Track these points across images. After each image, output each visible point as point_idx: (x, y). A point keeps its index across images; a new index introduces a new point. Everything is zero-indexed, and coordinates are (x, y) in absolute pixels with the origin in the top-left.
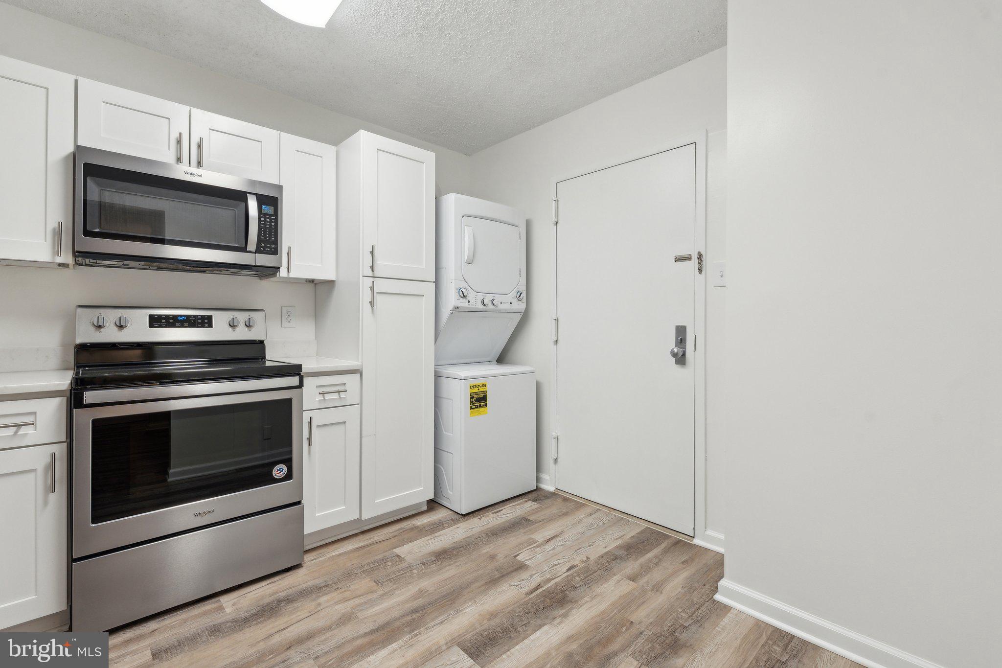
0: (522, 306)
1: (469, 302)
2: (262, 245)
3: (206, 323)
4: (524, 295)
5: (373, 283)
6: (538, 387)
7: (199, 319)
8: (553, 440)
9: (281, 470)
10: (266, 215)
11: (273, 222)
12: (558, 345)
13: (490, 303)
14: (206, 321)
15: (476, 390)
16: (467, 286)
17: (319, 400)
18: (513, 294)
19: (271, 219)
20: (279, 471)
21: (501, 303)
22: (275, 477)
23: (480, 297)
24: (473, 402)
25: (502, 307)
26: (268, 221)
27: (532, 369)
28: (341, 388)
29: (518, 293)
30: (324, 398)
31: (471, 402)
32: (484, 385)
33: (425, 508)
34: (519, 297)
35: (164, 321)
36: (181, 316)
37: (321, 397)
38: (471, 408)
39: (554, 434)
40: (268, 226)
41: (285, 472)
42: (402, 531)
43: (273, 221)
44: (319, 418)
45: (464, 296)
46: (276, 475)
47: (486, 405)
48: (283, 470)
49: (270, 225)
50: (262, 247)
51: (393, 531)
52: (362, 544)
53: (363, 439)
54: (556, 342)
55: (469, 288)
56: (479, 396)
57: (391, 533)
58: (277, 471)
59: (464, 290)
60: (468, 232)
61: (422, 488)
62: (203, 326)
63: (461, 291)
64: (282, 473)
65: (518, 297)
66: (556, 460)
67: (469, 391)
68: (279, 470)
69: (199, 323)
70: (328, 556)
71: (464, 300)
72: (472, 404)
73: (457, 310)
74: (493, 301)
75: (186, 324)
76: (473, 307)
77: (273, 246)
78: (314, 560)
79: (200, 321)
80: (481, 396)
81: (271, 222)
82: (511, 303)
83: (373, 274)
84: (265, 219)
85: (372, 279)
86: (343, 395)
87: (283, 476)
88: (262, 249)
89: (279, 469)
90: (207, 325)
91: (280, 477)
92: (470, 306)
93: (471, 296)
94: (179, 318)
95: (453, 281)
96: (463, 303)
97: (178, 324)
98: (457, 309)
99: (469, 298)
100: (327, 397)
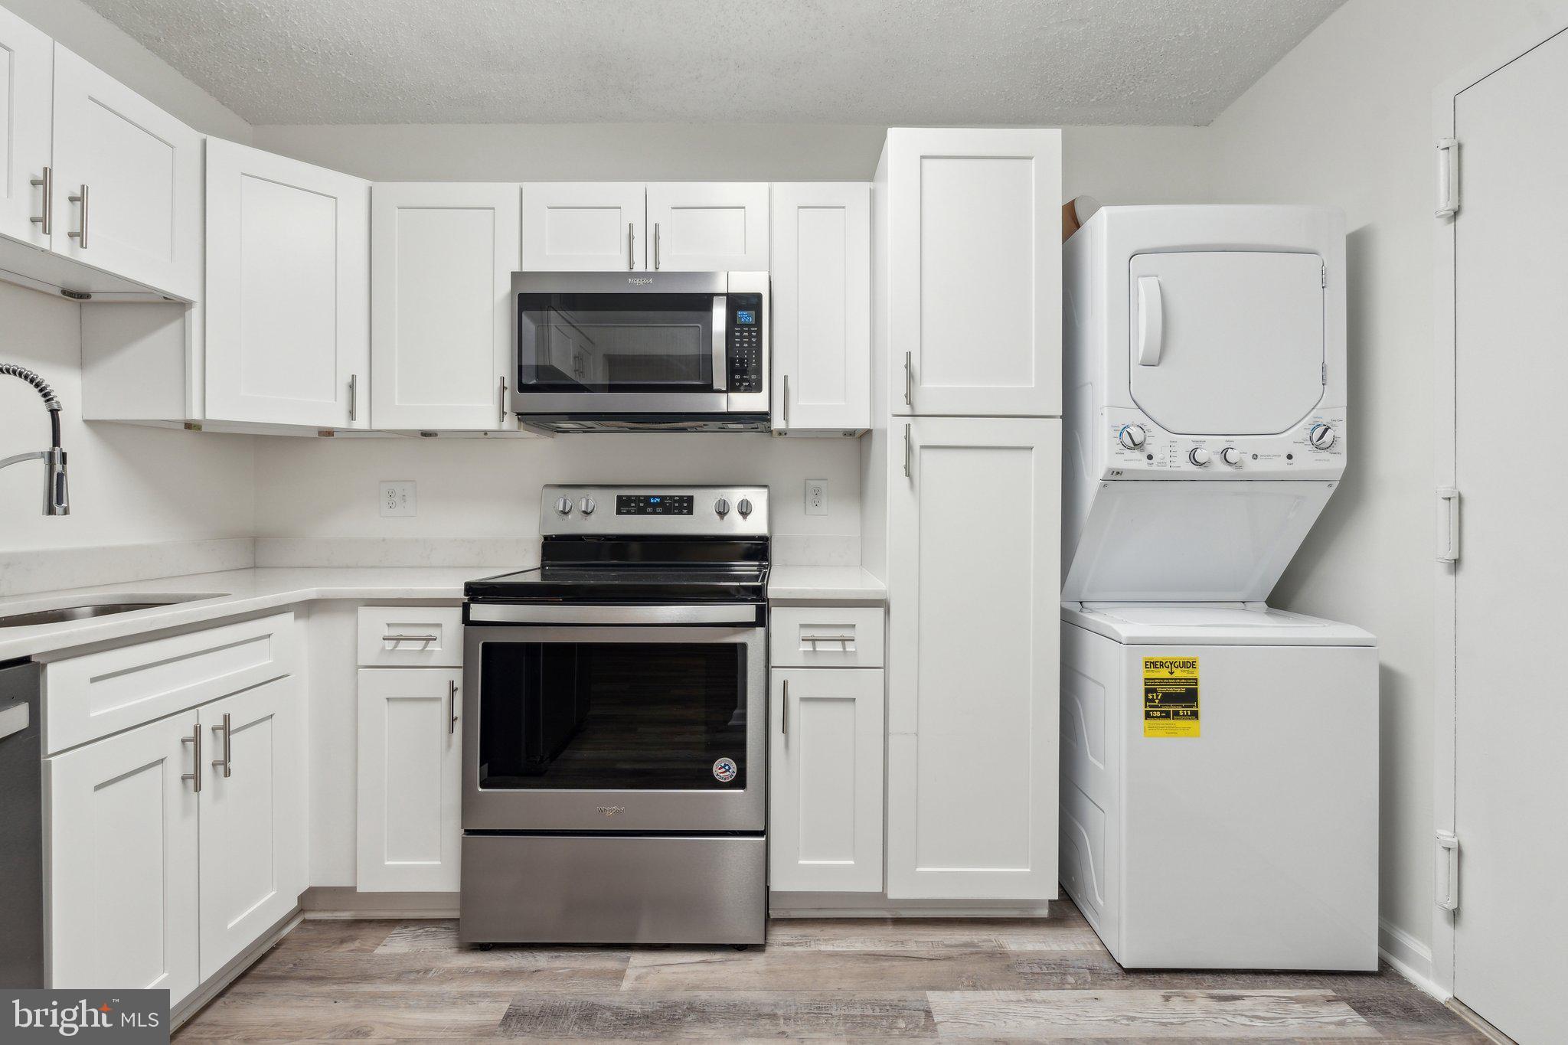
0: (1336, 463)
1: (1150, 457)
2: (737, 377)
3: (685, 508)
4: (1340, 431)
5: (908, 427)
6: (1390, 687)
7: (676, 501)
8: (1442, 857)
9: (727, 768)
10: (742, 325)
11: (754, 337)
12: (1461, 576)
13: (1217, 459)
14: (685, 505)
15: (1164, 673)
16: (1141, 419)
17: (805, 651)
18: (1301, 431)
19: (750, 332)
20: (723, 770)
21: (1255, 457)
22: (717, 778)
23: (1186, 444)
24: (1153, 701)
25: (1253, 467)
26: (745, 337)
27: (1370, 636)
28: (846, 633)
29: (1314, 429)
30: (814, 648)
31: (1147, 700)
32: (1190, 664)
33: (1044, 913)
34: (1320, 439)
35: (633, 505)
36: (654, 497)
37: (808, 647)
38: (1148, 716)
39: (1446, 835)
40: (746, 345)
41: (734, 772)
42: (968, 950)
43: (754, 334)
44: (801, 685)
45: (1135, 445)
46: (717, 775)
47: (1195, 715)
48: (730, 768)
49: (750, 343)
50: (737, 380)
51: (954, 942)
52: (880, 948)
53: (892, 740)
54: (1456, 564)
55: (1149, 424)
56: (1172, 689)
57: (947, 946)
58: (720, 769)
59: (1134, 431)
60: (1147, 292)
61: (1028, 870)
62: (680, 513)
63: (1125, 434)
64: (728, 773)
65: (1315, 440)
66: (1455, 915)
67: (1142, 674)
68: (724, 767)
69: (676, 508)
70: (814, 948)
71: (1136, 454)
72: (1151, 706)
73: (1118, 477)
74: (1225, 452)
75: (659, 510)
76: (1164, 469)
77: (754, 377)
78: (788, 944)
79: (677, 505)
80: (1181, 689)
81: (751, 336)
82: (1290, 457)
83: (912, 408)
84: (742, 334)
85: (908, 420)
86: (850, 646)
87: (730, 779)
88: (737, 384)
89: (723, 765)
90: (685, 511)
91: (725, 779)
92: (1154, 468)
93: (1157, 443)
94: (652, 501)
95: (1106, 411)
96: (1135, 462)
97: (650, 510)
98: (1116, 475)
99: (1150, 449)
100: (821, 647)
